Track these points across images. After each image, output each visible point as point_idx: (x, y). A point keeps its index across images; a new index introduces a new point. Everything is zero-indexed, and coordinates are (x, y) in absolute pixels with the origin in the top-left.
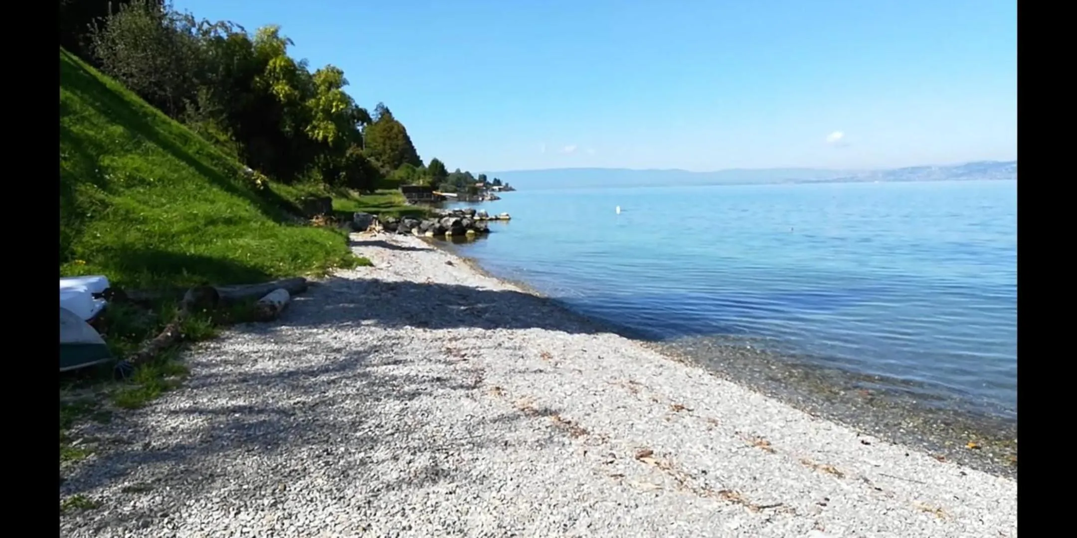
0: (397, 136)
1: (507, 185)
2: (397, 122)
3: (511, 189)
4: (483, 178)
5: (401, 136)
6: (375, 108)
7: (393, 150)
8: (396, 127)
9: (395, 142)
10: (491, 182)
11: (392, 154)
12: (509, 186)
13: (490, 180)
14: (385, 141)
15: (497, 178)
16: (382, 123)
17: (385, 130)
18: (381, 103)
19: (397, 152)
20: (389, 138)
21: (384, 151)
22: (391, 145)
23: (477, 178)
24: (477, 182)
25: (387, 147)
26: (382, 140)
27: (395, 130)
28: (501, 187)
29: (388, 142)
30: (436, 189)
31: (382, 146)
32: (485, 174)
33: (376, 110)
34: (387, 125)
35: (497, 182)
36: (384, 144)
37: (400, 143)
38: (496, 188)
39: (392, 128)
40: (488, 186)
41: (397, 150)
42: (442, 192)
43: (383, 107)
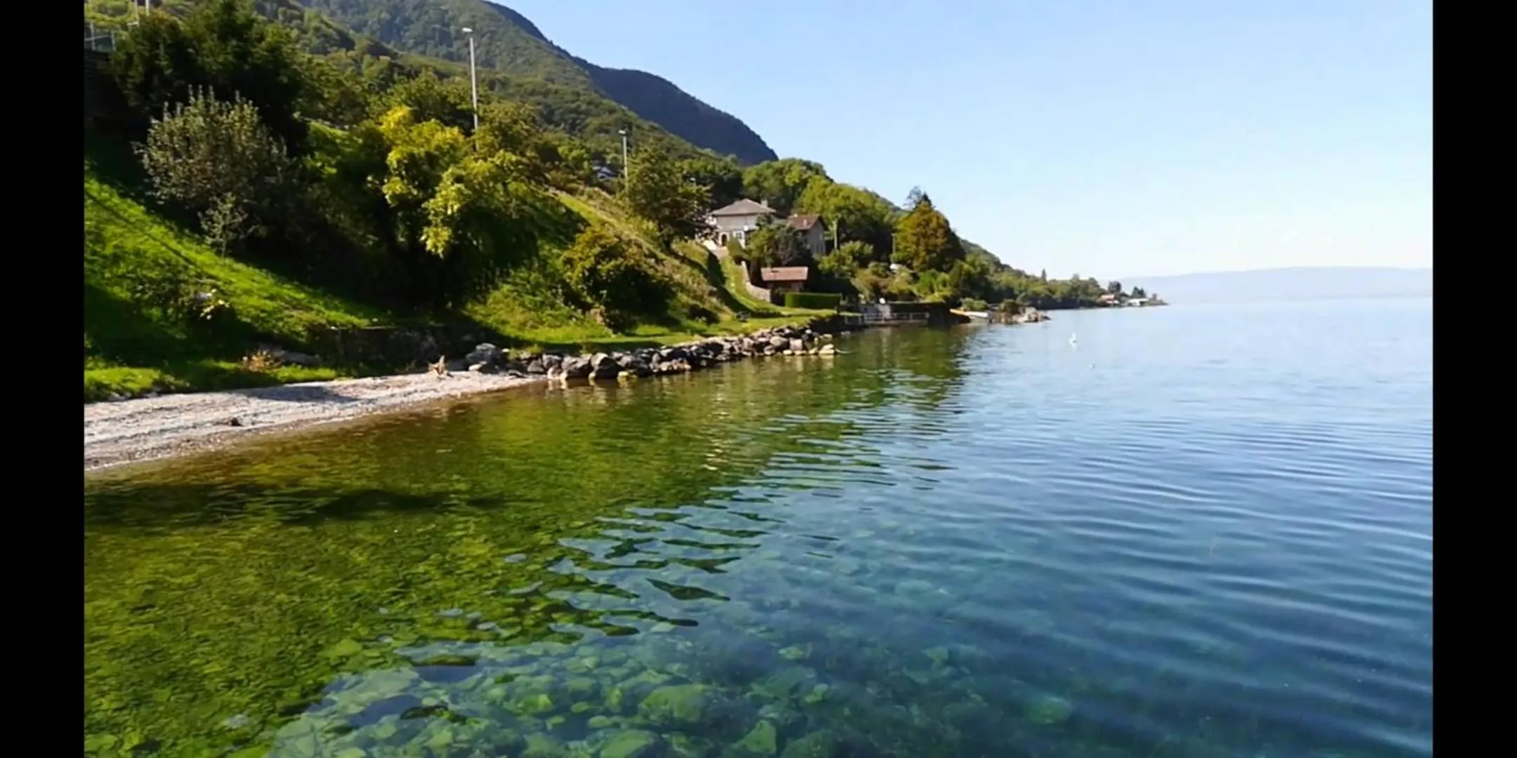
0: (935, 230)
1: (1155, 296)
2: (937, 212)
3: (1161, 303)
4: (1116, 287)
5: (940, 232)
6: (908, 194)
7: (928, 252)
8: (935, 220)
9: (932, 241)
10: (1129, 292)
11: (927, 258)
12: (1158, 298)
13: (1127, 289)
14: (919, 239)
15: (1139, 288)
16: (915, 215)
17: (919, 225)
18: (916, 188)
19: (934, 255)
20: (925, 235)
21: (917, 254)
22: (927, 245)
23: (1105, 287)
24: (1104, 293)
25: (922, 248)
26: (915, 239)
27: (933, 224)
28: (1143, 300)
29: (922, 241)
30: (958, 306)
31: (914, 247)
32: (1120, 281)
33: (910, 197)
34: (922, 218)
35: (1139, 293)
36: (918, 244)
37: (940, 241)
38: (1137, 301)
39: (928, 222)
40: (1123, 298)
41: (935, 251)
42: (965, 310)
43: (918, 194)
